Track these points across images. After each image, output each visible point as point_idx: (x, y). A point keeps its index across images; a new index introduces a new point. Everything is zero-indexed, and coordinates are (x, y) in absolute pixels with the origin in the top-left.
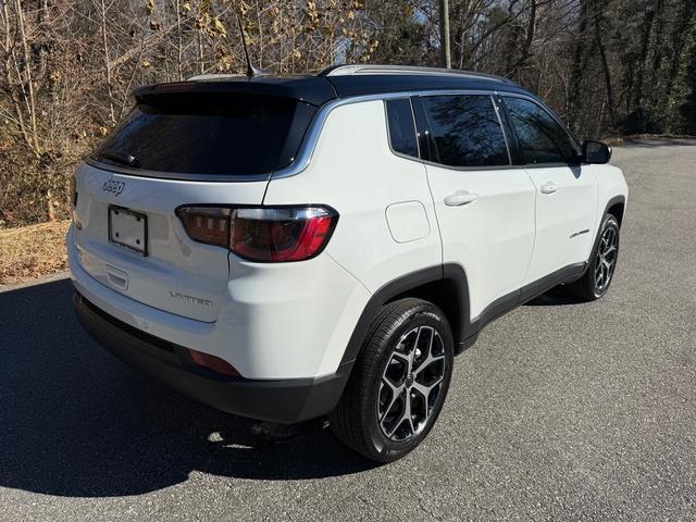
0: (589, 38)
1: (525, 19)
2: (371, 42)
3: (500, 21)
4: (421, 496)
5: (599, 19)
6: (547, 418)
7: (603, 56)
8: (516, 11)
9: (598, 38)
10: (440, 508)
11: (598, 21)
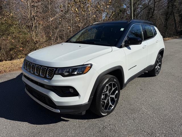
0: (170, 10)
1: (152, 6)
2: (113, 13)
3: (146, 7)
4: (128, 115)
5: (173, 5)
6: (159, 101)
7: (174, 15)
8: (150, 4)
9: (172, 10)
10: (133, 118)
11: (172, 6)
